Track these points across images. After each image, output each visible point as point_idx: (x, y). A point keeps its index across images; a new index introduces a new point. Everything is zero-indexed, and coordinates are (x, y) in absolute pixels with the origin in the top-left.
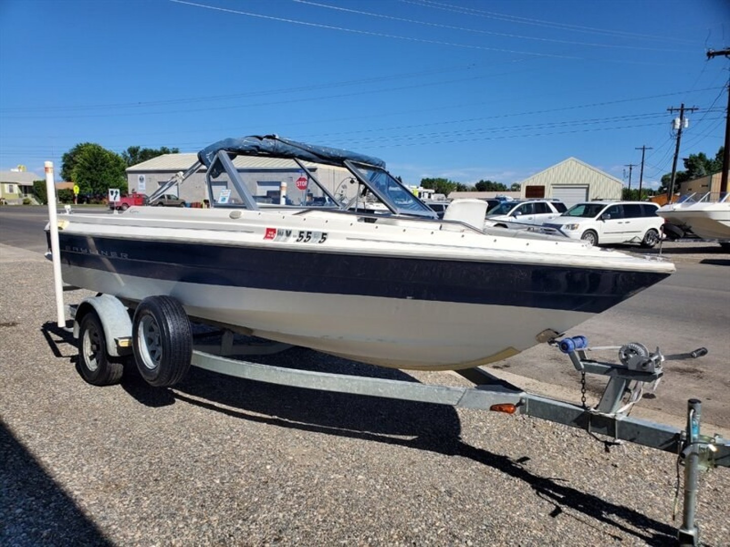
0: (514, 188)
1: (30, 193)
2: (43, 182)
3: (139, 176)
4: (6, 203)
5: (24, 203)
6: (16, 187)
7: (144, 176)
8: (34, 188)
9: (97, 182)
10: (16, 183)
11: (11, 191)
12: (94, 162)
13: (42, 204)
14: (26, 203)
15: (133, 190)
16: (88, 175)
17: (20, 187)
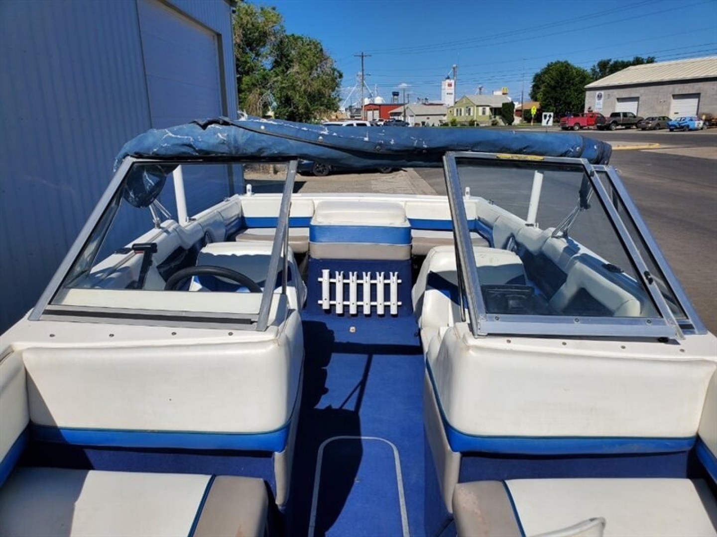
1: (498, 115)
2: (510, 103)
3: (598, 93)
4: (478, 125)
5: (493, 125)
6: (488, 109)
7: (602, 92)
8: (502, 110)
9: (560, 100)
10: (488, 106)
11: (484, 113)
12: (560, 80)
13: (507, 124)
14: (495, 124)
15: (590, 108)
16: (553, 94)
17: (491, 109)
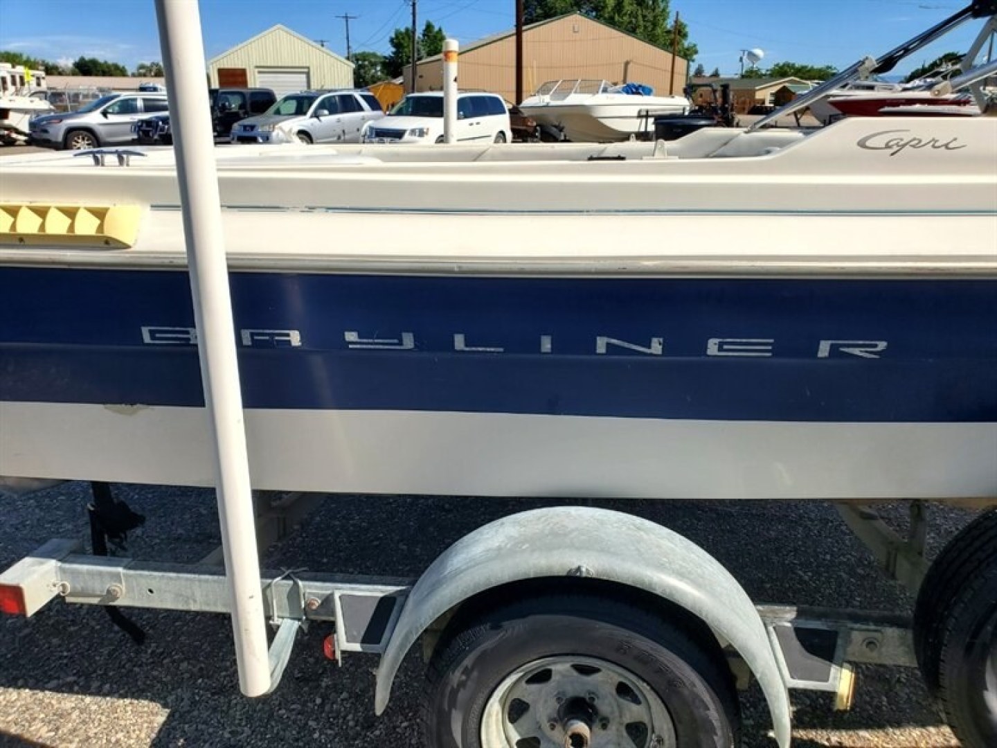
0: (142, 71)
